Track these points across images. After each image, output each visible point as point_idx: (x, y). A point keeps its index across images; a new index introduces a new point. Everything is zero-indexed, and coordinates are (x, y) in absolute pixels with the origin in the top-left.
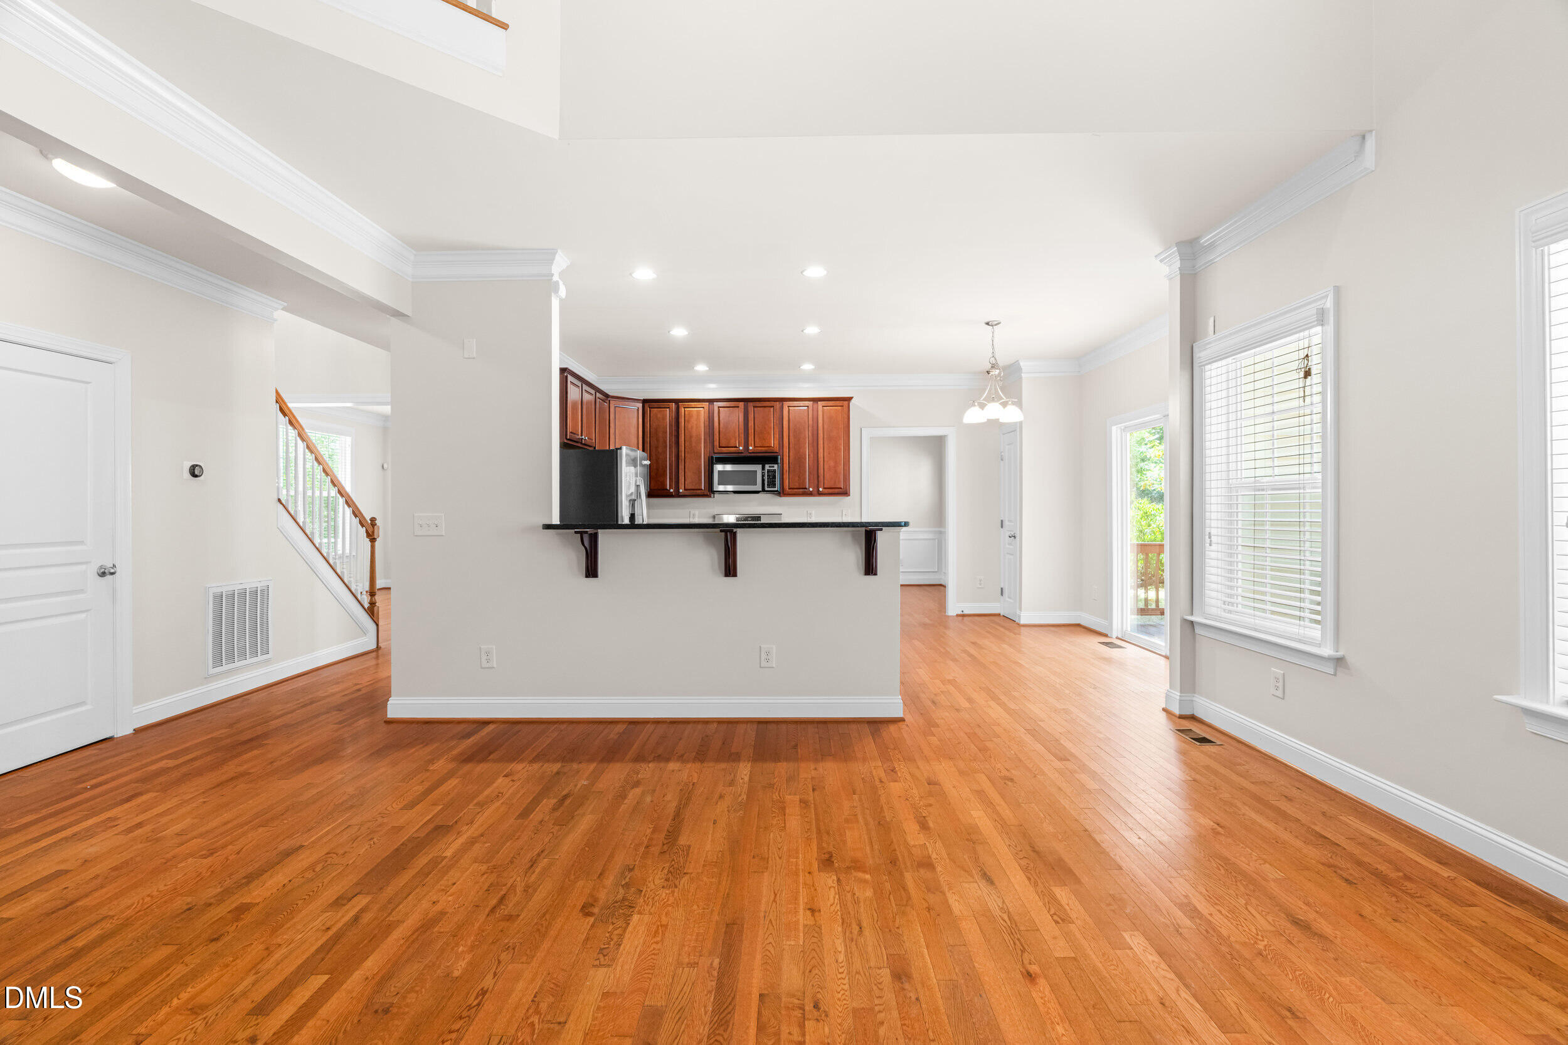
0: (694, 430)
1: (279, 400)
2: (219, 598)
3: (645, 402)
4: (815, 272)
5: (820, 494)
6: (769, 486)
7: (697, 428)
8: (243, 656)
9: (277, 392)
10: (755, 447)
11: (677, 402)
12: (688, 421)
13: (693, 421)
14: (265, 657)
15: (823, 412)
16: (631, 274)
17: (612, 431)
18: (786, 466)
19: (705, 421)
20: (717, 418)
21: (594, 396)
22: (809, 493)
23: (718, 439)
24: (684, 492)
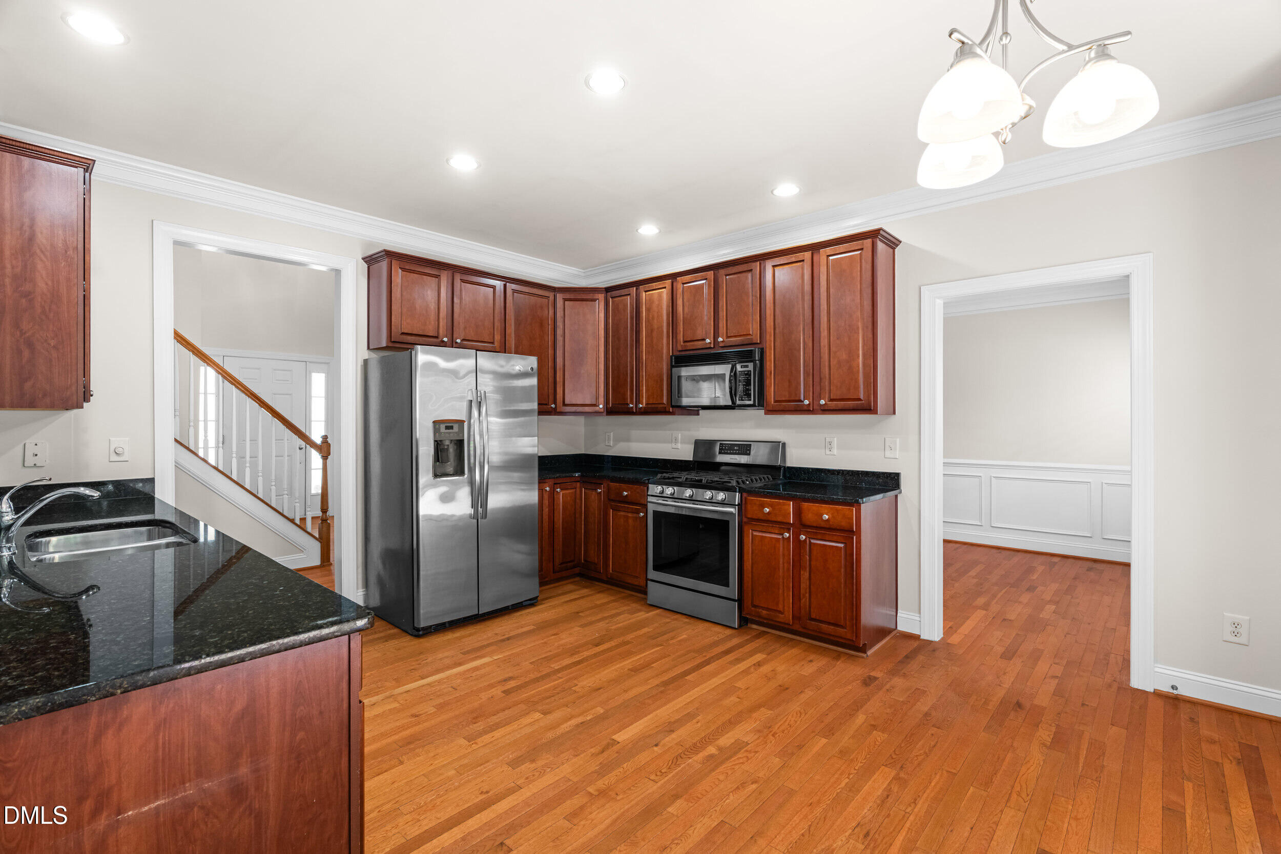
0: (656, 320)
3: (608, 290)
6: (742, 397)
7: (658, 316)
10: (727, 336)
11: (637, 284)
12: (649, 310)
13: (655, 309)
15: (828, 264)
17: (559, 332)
18: (770, 365)
19: (668, 306)
20: (681, 300)
21: (552, 298)
22: (805, 408)
23: (682, 330)
24: (645, 408)
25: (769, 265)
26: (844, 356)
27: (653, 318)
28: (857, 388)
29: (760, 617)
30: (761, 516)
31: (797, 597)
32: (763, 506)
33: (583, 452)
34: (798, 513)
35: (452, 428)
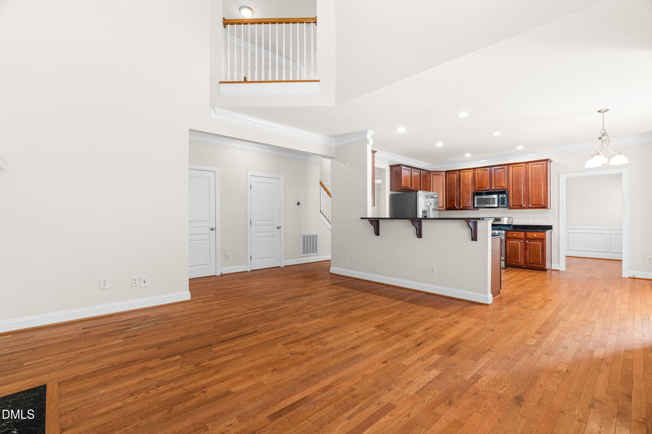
0: (467, 182)
1: (321, 183)
2: (304, 236)
3: (446, 172)
4: (463, 115)
5: (530, 208)
6: (501, 204)
7: (468, 180)
8: (310, 253)
9: (320, 180)
10: (495, 187)
11: (459, 170)
12: (464, 178)
13: (466, 178)
14: (316, 254)
15: (531, 168)
16: (397, 131)
17: (432, 184)
18: (511, 195)
19: (472, 177)
20: (477, 176)
21: (419, 172)
22: (524, 207)
23: (477, 184)
24: (462, 208)
25: (511, 167)
26: (537, 193)
27: (466, 180)
28: (541, 202)
29: (512, 264)
30: (512, 237)
31: (525, 258)
32: (513, 234)
34: (525, 235)
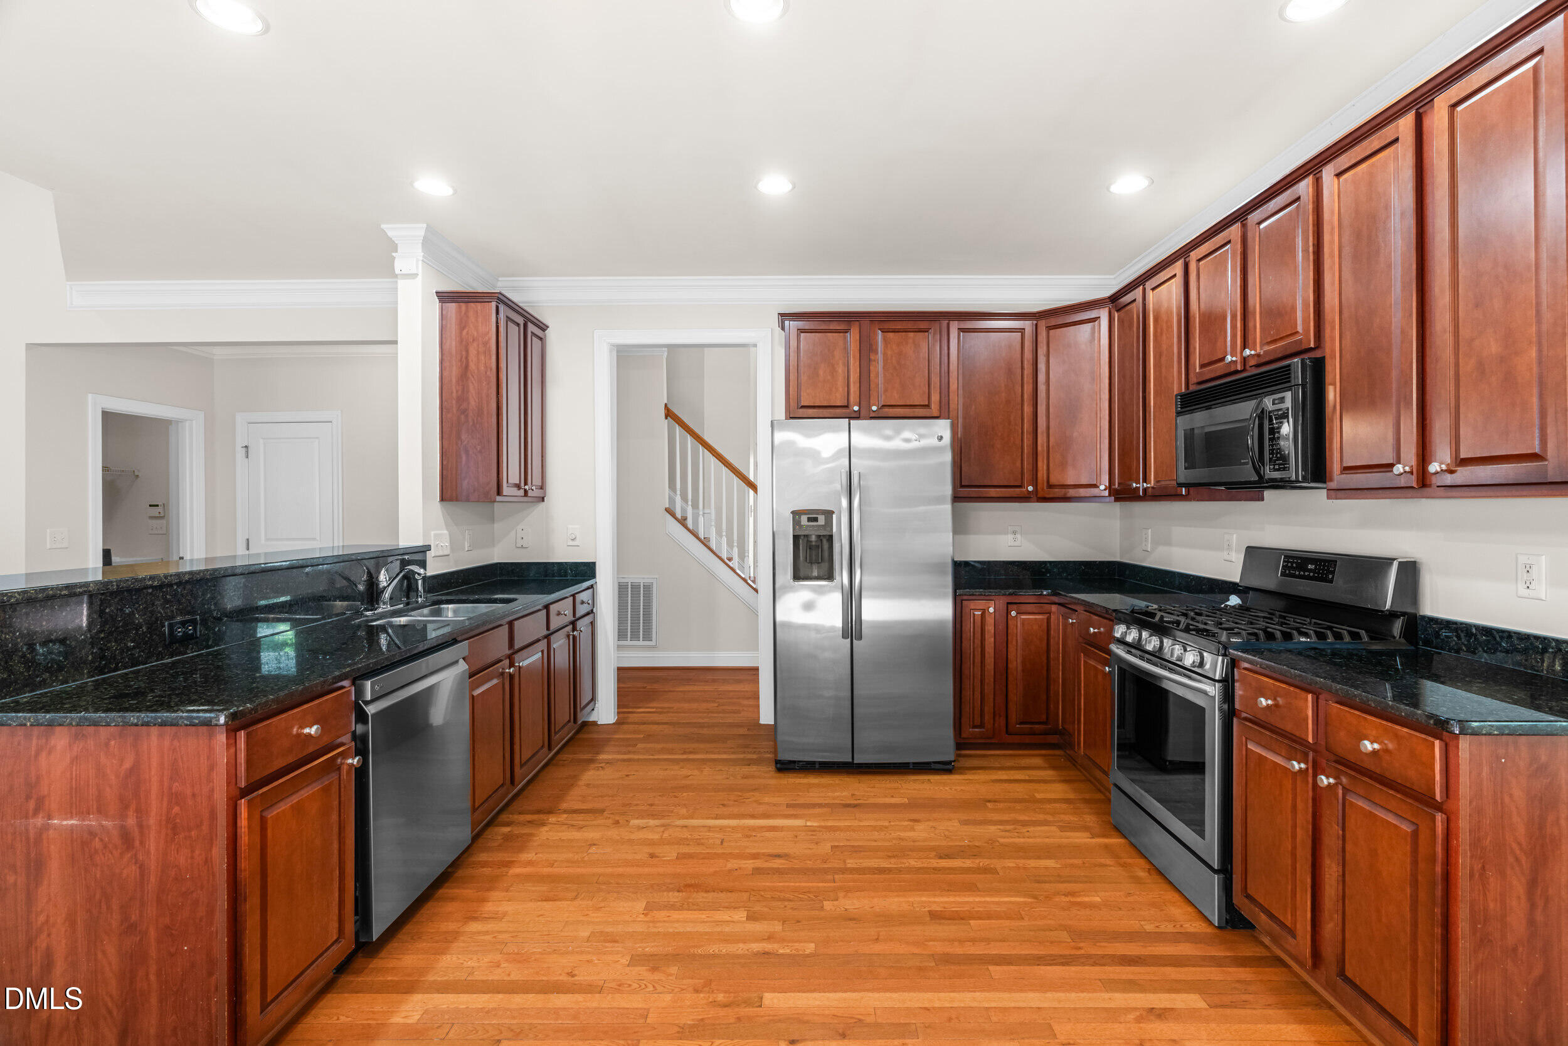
0: (1165, 336)
3: (1112, 299)
7: (1168, 329)
11: (1143, 280)
12: (1158, 320)
13: (1164, 315)
14: (648, 643)
17: (1042, 377)
18: (1334, 390)
19: (1178, 307)
20: (1195, 290)
22: (1402, 483)
23: (1198, 345)
24: (1153, 488)
25: (1329, 176)
27: (1162, 333)
28: (1527, 428)
33: (1118, 559)
34: (1324, 724)
35: (816, 520)
